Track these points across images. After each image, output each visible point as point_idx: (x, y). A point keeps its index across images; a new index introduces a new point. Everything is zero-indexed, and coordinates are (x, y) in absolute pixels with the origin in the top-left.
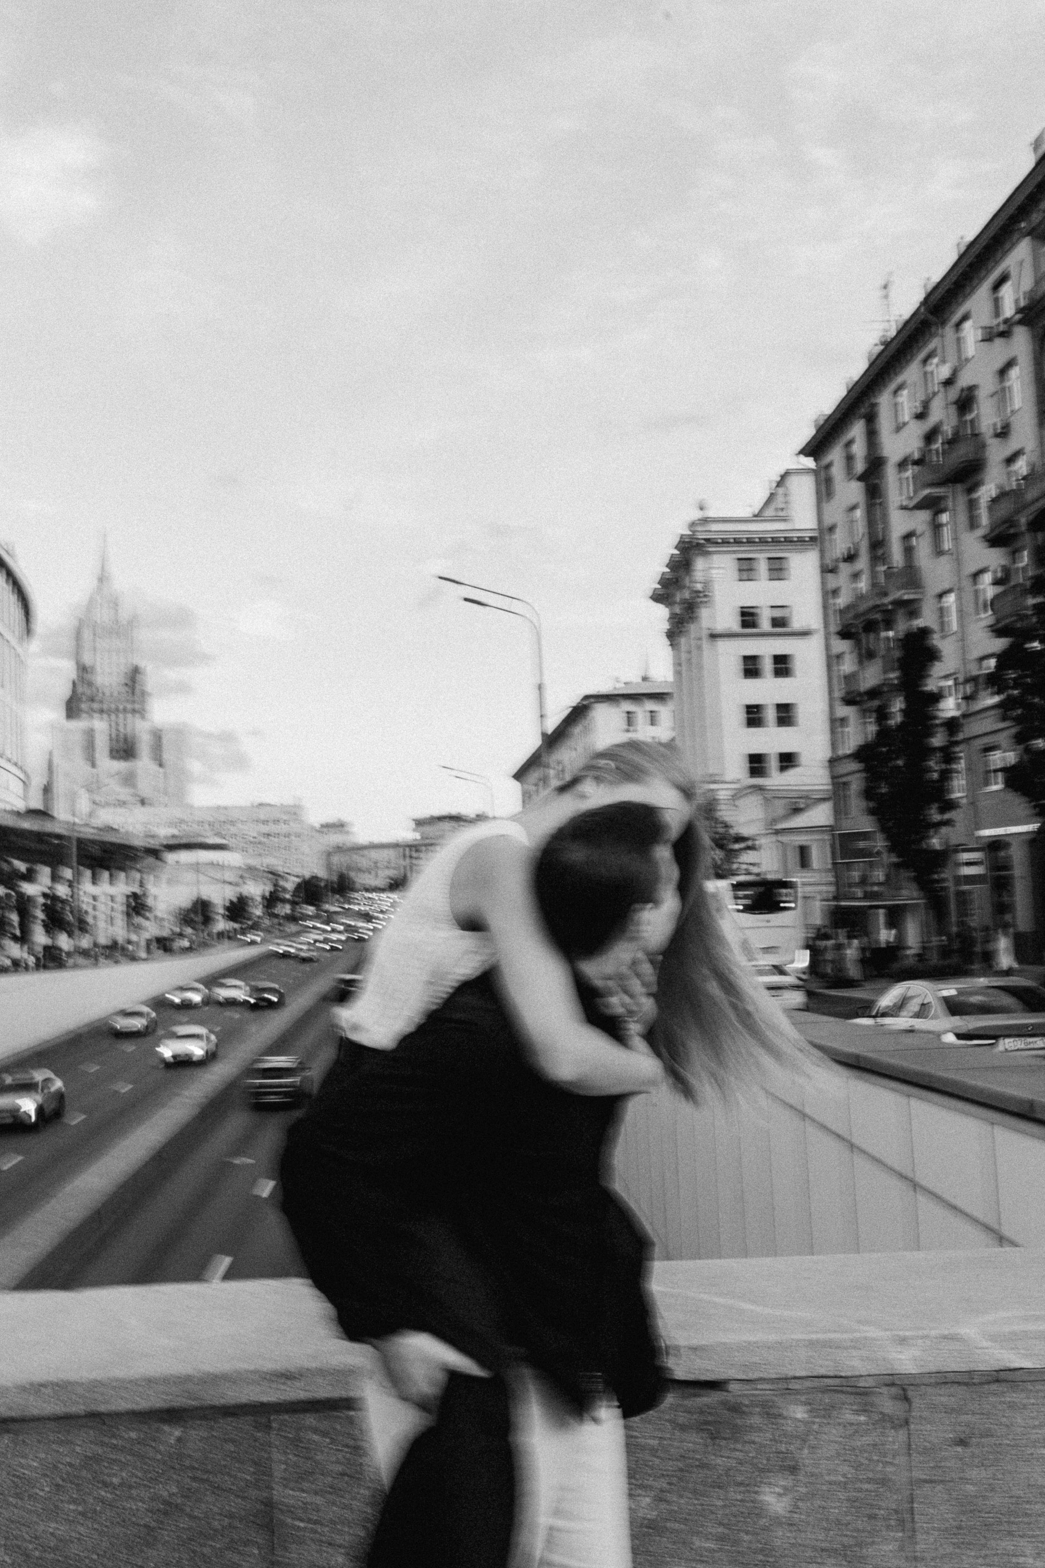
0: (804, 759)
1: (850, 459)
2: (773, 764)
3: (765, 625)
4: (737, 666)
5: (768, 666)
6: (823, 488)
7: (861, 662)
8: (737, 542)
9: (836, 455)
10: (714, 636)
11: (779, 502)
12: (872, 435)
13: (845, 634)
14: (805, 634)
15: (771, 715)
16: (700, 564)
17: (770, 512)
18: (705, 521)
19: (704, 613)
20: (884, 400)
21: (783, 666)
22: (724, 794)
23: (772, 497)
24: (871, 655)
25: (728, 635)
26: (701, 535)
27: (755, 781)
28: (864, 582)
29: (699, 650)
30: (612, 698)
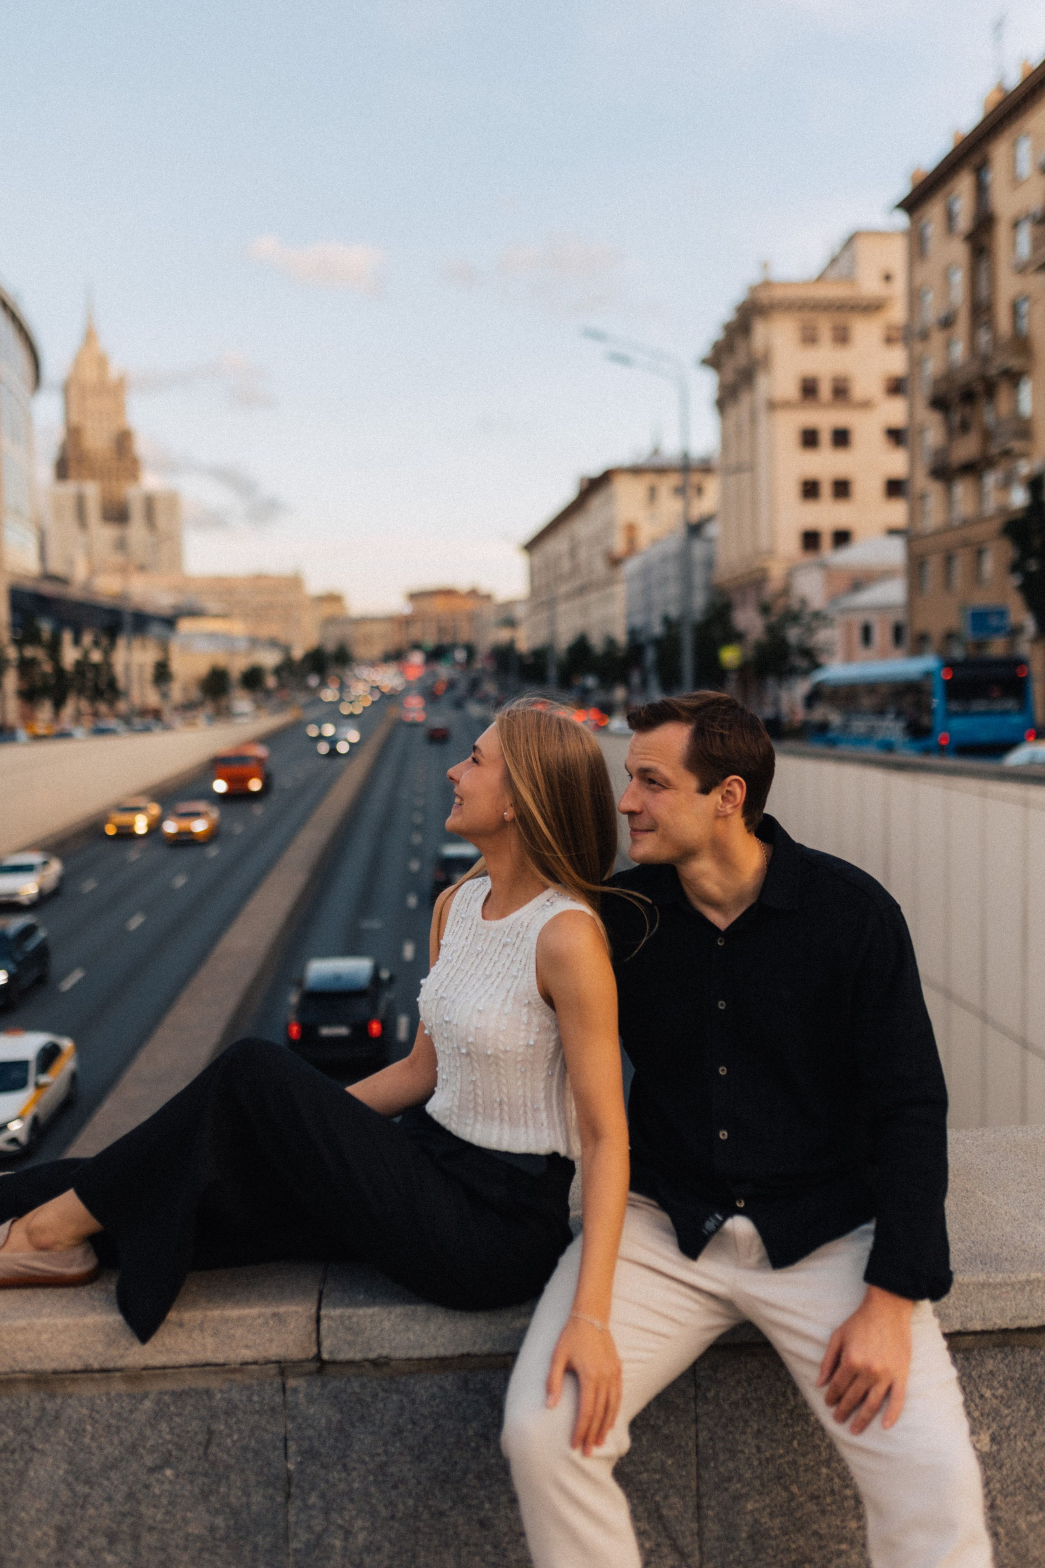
0: (856, 536)
1: (950, 217)
2: (826, 541)
3: (825, 392)
4: (795, 438)
5: (825, 438)
6: (916, 251)
7: (950, 435)
8: (802, 306)
9: (934, 212)
10: (773, 406)
11: (844, 263)
12: (981, 190)
13: (939, 403)
14: (866, 405)
15: (826, 490)
16: (760, 329)
17: (832, 274)
18: (767, 284)
19: (761, 382)
20: (999, 152)
21: (841, 438)
22: (777, 571)
23: (834, 261)
24: (965, 427)
25: (786, 405)
26: (764, 297)
27: (810, 558)
28: (959, 351)
29: (753, 420)
30: (636, 471)
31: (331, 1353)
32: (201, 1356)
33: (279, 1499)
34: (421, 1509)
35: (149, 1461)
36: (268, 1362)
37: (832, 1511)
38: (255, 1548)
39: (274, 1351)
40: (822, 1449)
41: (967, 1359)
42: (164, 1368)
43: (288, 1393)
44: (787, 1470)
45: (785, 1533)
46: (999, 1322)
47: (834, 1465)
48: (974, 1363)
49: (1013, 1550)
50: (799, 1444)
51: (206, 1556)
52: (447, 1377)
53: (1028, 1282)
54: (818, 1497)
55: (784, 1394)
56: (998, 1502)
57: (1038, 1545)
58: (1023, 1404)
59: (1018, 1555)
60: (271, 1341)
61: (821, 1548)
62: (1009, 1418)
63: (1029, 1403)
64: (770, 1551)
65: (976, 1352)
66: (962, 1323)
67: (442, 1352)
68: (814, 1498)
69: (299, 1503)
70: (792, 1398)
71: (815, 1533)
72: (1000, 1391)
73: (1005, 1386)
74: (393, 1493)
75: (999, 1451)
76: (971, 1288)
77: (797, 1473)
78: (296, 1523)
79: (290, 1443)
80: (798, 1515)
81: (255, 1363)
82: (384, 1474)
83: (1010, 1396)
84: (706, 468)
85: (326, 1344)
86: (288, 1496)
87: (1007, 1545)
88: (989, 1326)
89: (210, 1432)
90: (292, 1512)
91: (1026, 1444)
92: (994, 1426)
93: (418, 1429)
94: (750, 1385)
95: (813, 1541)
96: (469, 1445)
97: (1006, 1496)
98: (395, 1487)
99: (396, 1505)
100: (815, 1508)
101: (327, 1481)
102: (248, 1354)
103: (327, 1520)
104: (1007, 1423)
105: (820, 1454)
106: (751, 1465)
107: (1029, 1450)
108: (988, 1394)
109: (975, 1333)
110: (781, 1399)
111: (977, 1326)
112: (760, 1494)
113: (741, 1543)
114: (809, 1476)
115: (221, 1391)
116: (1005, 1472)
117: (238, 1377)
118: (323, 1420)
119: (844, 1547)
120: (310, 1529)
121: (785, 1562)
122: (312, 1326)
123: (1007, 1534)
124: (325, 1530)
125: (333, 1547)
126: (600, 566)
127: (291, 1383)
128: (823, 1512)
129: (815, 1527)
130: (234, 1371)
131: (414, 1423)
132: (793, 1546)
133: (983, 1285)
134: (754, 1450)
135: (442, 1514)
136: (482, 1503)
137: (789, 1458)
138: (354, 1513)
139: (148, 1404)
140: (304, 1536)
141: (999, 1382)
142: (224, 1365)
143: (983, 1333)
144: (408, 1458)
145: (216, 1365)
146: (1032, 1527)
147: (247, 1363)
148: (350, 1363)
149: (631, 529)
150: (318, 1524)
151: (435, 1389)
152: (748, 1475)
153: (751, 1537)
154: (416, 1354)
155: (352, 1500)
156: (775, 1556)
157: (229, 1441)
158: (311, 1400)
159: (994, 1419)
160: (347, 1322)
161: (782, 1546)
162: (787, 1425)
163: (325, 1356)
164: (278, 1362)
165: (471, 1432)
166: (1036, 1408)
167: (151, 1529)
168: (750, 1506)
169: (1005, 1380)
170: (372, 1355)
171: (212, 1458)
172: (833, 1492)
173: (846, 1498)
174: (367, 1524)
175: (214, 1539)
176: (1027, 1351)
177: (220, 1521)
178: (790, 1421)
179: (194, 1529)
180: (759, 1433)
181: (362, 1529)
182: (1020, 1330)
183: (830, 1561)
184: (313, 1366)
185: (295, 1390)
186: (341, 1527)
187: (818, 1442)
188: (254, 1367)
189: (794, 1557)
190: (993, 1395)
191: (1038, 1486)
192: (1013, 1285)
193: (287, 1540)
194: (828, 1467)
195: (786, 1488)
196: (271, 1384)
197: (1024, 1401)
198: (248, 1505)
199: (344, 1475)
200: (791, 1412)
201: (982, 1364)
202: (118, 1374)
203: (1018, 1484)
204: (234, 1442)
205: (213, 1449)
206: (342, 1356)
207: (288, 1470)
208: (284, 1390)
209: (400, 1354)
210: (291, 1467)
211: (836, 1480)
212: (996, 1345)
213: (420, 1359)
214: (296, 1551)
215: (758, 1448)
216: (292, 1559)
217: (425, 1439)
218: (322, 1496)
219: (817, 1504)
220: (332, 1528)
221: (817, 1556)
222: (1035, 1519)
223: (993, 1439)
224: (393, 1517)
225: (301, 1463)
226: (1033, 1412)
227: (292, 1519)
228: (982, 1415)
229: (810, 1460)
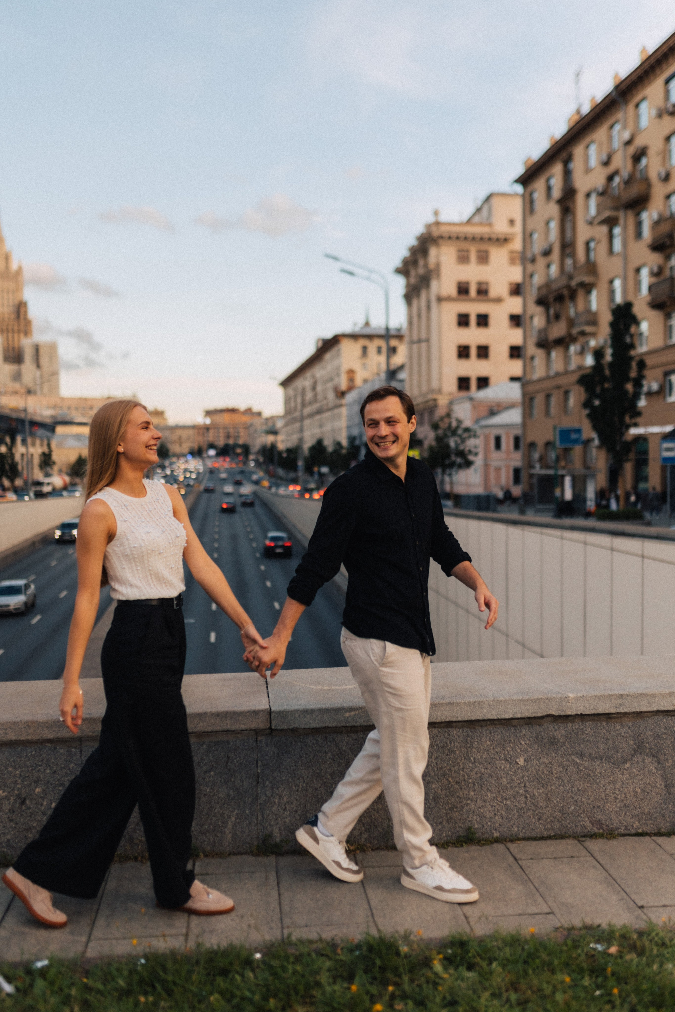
0: (492, 381)
1: (549, 189)
2: (473, 384)
3: (473, 292)
4: (453, 320)
5: (473, 320)
6: (528, 206)
7: (548, 321)
8: (458, 238)
9: (539, 185)
10: (440, 299)
11: (485, 212)
12: (567, 173)
13: (541, 302)
14: (499, 300)
15: (473, 352)
16: (433, 252)
17: (476, 219)
18: (437, 224)
19: (434, 284)
20: (578, 151)
21: (483, 321)
22: (443, 401)
23: (479, 210)
24: (557, 317)
25: (449, 299)
26: (435, 233)
27: (463, 394)
28: (554, 270)
29: (429, 307)
30: (354, 337)
31: (275, 726)
32: (225, 728)
33: (254, 783)
34: (308, 788)
35: (205, 768)
36: (251, 730)
37: (464, 788)
38: (245, 802)
39: (253, 726)
40: (461, 764)
41: (515, 729)
42: (211, 732)
43: (258, 742)
44: (448, 772)
45: (446, 797)
46: (527, 714)
47: (465, 770)
48: (518, 731)
49: (533, 803)
50: (452, 762)
51: (226, 806)
52: (319, 736)
53: (538, 699)
54: (459, 783)
55: (446, 743)
56: (527, 785)
57: (542, 801)
58: (536, 746)
59: (534, 805)
60: (252, 722)
61: (460, 802)
62: (531, 752)
63: (538, 746)
64: (441, 804)
65: (518, 727)
66: (513, 715)
67: (318, 726)
68: (458, 783)
69: (262, 785)
70: (449, 745)
71: (458, 797)
72: (528, 742)
73: (530, 740)
74: (298, 781)
75: (527, 765)
76: (516, 701)
77: (451, 773)
78: (260, 793)
79: (259, 762)
80: (452, 789)
81: (246, 730)
82: (295, 774)
83: (531, 744)
84: (399, 337)
85: (274, 723)
86: (258, 782)
87: (530, 801)
88: (523, 716)
89: (228, 757)
90: (259, 789)
91: (537, 762)
92: (526, 755)
93: (307, 756)
94: (433, 739)
95: (457, 800)
96: (326, 762)
97: (530, 782)
98: (299, 779)
99: (299, 786)
100: (458, 787)
101: (273, 777)
102: (243, 727)
103: (273, 792)
104: (530, 754)
105: (460, 766)
106: (434, 771)
107: (539, 765)
108: (523, 743)
109: (518, 719)
110: (445, 745)
111: (519, 716)
112: (437, 781)
113: (430, 801)
114: (456, 774)
115: (233, 742)
116: (529, 772)
117: (239, 735)
118: (272, 753)
119: (469, 802)
120: (266, 795)
121: (447, 808)
122: (268, 716)
123: (530, 797)
124: (272, 796)
125: (275, 802)
126: (331, 396)
127: (259, 738)
128: (461, 788)
129: (458, 794)
130: (238, 733)
131: (306, 754)
132: (450, 802)
133: (521, 700)
134: (435, 764)
135: (316, 789)
136: (332, 785)
137: (448, 768)
138: (283, 789)
139: (205, 746)
140: (264, 798)
141: (527, 739)
142: (234, 731)
143: (521, 718)
144: (304, 768)
145: (231, 731)
146: (540, 794)
147: (243, 730)
148: (282, 730)
149: (351, 373)
150: (269, 793)
151: (315, 742)
152: (433, 774)
153: (434, 798)
154: (308, 727)
155: (282, 784)
156: (443, 806)
157: (235, 761)
158: (267, 745)
159: (525, 753)
160: (282, 714)
161: (446, 802)
162: (447, 755)
163: (273, 727)
164: (255, 730)
165: (327, 758)
166: (541, 749)
167: (205, 795)
168: (433, 786)
169: (529, 737)
170: (291, 727)
171: (228, 767)
172: (465, 780)
173: (470, 783)
174: (288, 793)
175: (229, 799)
176: (538, 726)
177: (231, 792)
178: (448, 753)
179: (221, 795)
180: (437, 758)
181: (286, 795)
182: (535, 718)
183: (463, 807)
184: (268, 731)
185: (261, 741)
186: (278, 794)
187: (459, 761)
188: (246, 732)
189: (450, 806)
190: (525, 743)
191: (542, 778)
192: (532, 700)
193: (257, 800)
194: (463, 771)
195: (447, 780)
196: (252, 739)
197: (537, 746)
198: (242, 786)
199: (279, 774)
200: (449, 750)
201: (521, 731)
202: (194, 734)
203: (534, 778)
204: (237, 762)
205: (229, 764)
206: (279, 728)
207: (258, 772)
208: (257, 741)
209: (302, 727)
210: (259, 771)
211: (466, 776)
212: (527, 724)
213: (308, 729)
214: (260, 804)
215: (437, 764)
216: (258, 807)
217: (310, 760)
218: (271, 782)
219: (459, 785)
220: (274, 795)
221: (459, 806)
222: (541, 791)
223: (525, 760)
224: (297, 791)
225: (263, 770)
226: (540, 750)
227: (259, 792)
228: (521, 751)
229: (456, 768)
